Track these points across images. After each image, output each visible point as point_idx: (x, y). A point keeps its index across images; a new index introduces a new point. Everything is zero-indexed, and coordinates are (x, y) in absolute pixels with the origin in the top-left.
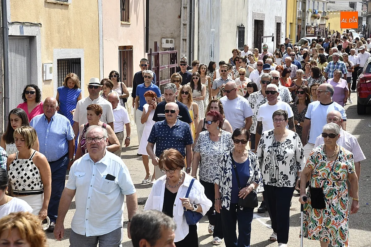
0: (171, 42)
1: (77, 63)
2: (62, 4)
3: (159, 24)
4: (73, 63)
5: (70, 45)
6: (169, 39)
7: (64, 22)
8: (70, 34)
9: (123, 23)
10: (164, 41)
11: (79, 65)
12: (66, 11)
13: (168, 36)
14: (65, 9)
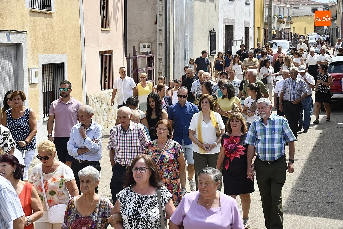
0: (148, 47)
1: (61, 67)
2: (46, 13)
3: (136, 30)
4: (57, 67)
5: (54, 51)
6: (147, 44)
7: (48, 30)
8: (54, 41)
9: (103, 29)
10: (142, 45)
11: (63, 69)
12: (50, 19)
13: (146, 41)
14: (49, 18)
